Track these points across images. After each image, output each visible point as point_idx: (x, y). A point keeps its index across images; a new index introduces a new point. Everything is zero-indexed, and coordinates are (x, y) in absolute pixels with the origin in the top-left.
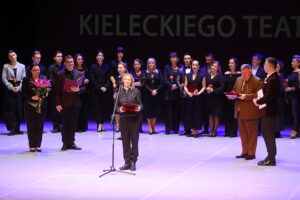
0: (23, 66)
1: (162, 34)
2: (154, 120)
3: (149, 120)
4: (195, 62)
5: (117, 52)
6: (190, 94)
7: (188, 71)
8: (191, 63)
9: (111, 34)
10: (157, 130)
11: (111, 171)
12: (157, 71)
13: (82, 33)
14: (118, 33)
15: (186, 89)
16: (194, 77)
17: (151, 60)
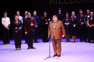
0: (22, 17)
1: (83, 2)
2: (75, 37)
3: (73, 37)
4: (92, 13)
6: (90, 26)
7: (89, 16)
8: (90, 13)
9: (62, 3)
10: (76, 41)
11: (49, 57)
12: (75, 17)
13: (51, 3)
14: (65, 3)
15: (88, 24)
16: (91, 19)
17: (73, 12)
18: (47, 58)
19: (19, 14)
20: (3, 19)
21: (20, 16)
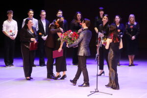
0: (37, 20)
3: (129, 56)
5: (100, 11)
11: (96, 92)
12: (135, 23)
17: (132, 16)
18: (92, 93)
19: (33, 15)
20: (6, 22)
21: (34, 19)
